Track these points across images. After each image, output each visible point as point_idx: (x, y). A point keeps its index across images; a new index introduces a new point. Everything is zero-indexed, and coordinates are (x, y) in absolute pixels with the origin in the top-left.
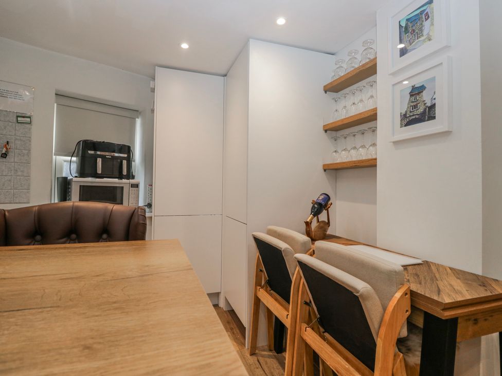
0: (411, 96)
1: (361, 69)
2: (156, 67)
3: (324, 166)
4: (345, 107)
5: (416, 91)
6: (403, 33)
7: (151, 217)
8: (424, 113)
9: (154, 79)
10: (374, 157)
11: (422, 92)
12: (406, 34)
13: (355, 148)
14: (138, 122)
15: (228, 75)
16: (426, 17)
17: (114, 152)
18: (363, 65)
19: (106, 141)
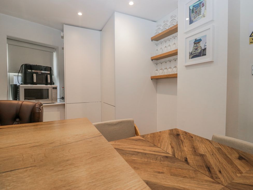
0: (195, 44)
1: (170, 30)
2: (64, 25)
3: (151, 77)
4: (161, 48)
5: (197, 42)
6: (191, 13)
7: (65, 104)
8: (201, 52)
9: (63, 31)
10: (176, 73)
11: (200, 42)
12: (193, 13)
13: (166, 68)
14: (55, 54)
15: (102, 30)
16: (203, 5)
17: (42, 70)
18: (171, 28)
19: (37, 65)
